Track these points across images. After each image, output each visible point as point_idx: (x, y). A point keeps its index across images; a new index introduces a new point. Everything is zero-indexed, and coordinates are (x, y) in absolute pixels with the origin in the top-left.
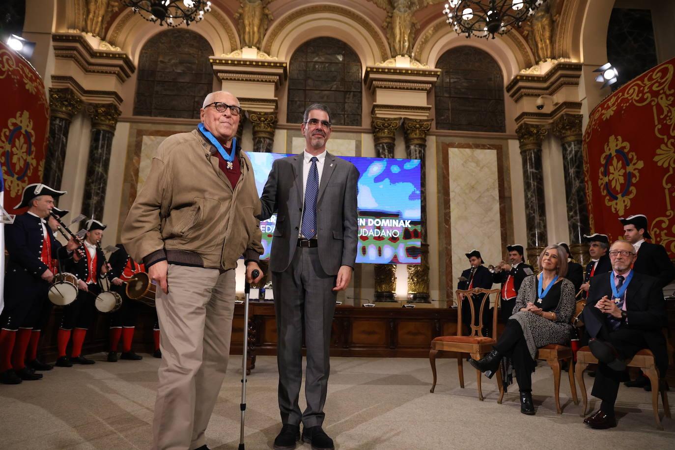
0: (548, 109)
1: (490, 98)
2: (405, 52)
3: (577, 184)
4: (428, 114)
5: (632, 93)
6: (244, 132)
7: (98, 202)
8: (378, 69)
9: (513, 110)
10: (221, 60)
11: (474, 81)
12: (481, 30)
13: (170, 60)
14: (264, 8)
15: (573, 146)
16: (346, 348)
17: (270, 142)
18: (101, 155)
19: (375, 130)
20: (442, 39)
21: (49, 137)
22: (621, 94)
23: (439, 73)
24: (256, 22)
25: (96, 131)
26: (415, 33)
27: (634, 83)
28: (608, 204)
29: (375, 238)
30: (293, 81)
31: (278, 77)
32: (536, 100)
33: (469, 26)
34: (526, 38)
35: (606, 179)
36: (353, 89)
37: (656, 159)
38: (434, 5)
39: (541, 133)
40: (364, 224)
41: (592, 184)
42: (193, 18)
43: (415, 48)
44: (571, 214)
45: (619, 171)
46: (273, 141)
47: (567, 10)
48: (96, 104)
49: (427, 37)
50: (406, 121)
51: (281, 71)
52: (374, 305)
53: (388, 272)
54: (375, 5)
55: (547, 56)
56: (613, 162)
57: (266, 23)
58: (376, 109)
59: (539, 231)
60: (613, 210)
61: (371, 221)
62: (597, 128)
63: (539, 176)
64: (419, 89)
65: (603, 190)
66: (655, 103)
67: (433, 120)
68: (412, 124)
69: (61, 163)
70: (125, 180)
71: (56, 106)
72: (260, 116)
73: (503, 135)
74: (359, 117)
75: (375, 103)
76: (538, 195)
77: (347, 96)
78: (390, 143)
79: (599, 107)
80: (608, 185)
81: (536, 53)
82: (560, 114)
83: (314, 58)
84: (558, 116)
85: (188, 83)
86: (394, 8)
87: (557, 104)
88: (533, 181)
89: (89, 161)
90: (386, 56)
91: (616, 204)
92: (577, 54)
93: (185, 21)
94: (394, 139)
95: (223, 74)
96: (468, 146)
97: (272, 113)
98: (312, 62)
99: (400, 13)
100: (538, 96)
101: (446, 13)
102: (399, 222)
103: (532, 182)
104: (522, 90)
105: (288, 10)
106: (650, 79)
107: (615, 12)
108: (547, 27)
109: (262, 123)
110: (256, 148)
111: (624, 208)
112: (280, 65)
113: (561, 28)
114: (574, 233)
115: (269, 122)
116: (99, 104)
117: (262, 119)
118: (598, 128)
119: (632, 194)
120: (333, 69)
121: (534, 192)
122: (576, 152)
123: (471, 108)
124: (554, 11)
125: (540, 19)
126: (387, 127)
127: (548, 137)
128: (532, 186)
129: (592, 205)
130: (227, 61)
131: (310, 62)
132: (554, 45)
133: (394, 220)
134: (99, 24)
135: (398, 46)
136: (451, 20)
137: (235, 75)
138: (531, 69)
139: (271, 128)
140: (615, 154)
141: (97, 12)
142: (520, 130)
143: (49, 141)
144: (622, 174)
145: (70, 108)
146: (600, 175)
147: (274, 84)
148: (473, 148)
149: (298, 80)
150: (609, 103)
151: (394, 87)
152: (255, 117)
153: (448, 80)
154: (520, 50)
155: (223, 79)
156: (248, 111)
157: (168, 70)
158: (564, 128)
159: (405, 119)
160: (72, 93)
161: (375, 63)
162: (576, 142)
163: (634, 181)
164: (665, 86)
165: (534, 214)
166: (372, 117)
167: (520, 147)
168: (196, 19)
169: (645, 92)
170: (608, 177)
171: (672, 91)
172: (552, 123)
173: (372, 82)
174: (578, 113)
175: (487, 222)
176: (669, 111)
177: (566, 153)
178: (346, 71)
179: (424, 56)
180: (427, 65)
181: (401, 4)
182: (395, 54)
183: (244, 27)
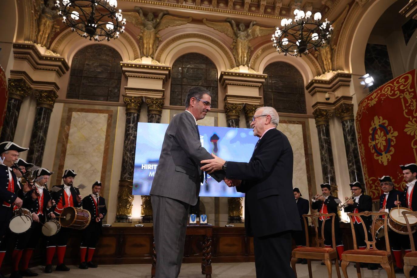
0: (332, 100)
1: (296, 93)
2: (245, 64)
3: (352, 146)
4: (260, 102)
5: (387, 90)
6: (142, 110)
7: (38, 156)
8: (228, 73)
9: (311, 101)
10: (128, 64)
11: (286, 82)
12: (293, 52)
13: (93, 64)
14: (156, 33)
15: (349, 122)
16: (215, 256)
17: (159, 117)
18: (42, 124)
19: (227, 110)
21: (6, 111)
22: (379, 91)
23: (266, 77)
24: (151, 41)
25: (40, 108)
26: (251, 53)
27: (388, 85)
28: (376, 158)
30: (174, 79)
31: (165, 76)
32: (325, 95)
33: (286, 48)
34: (316, 58)
35: (374, 143)
36: (212, 85)
37: (406, 130)
38: (261, 37)
39: (328, 115)
41: (364, 146)
42: (112, 36)
43: (250, 61)
44: (350, 164)
45: (382, 138)
46: (161, 116)
47: (341, 43)
48: (41, 90)
49: (258, 55)
50: (247, 106)
51: (167, 72)
52: (233, 226)
53: (237, 203)
54: (226, 35)
55: (329, 69)
56: (378, 132)
57: (158, 43)
58: (227, 98)
59: (331, 175)
60: (380, 162)
62: (365, 111)
63: (329, 141)
64: (254, 86)
65: (372, 149)
66: (403, 97)
68: (250, 107)
69: (14, 129)
70: (59, 142)
71: (13, 91)
72: (152, 100)
73: (305, 116)
74: (216, 102)
75: (227, 94)
76: (328, 153)
78: (237, 119)
79: (365, 99)
80: (375, 147)
81: (323, 67)
82: (340, 103)
83: (187, 65)
84: (338, 104)
85: (105, 78)
86: (237, 37)
87: (337, 97)
88: (325, 144)
89: (33, 128)
90: (233, 66)
91: (382, 158)
92: (348, 68)
93: (107, 38)
94: (239, 117)
95: (129, 73)
96: (285, 122)
97: (160, 99)
98: (186, 68)
99: (241, 40)
100: (326, 92)
101: (273, 40)
103: (324, 145)
104: (316, 89)
105: (172, 36)
106: (398, 83)
107: (368, 45)
108: (329, 52)
109: (154, 105)
110: (149, 121)
111: (387, 161)
112: (167, 69)
113: (338, 53)
114: (353, 177)
115: (159, 104)
116: (43, 90)
117: (154, 102)
119: (392, 152)
120: (199, 73)
121: (326, 151)
122: (351, 127)
123: (285, 99)
124: (332, 43)
125: (324, 47)
126: (235, 109)
127: (333, 118)
128: (325, 147)
129: (365, 159)
130: (132, 65)
132: (333, 63)
134: (46, 39)
135: (240, 60)
136: (276, 45)
137: (137, 74)
138: (321, 76)
139: (160, 108)
140: (379, 127)
141: (45, 31)
142: (315, 112)
143: (6, 114)
145: (22, 92)
146: (369, 140)
147: (162, 80)
148: (287, 123)
149: (177, 78)
150: (372, 96)
151: (239, 84)
152: (149, 101)
153: (271, 81)
154: (313, 65)
155: (129, 76)
156: (145, 97)
157: (92, 70)
158: (342, 111)
159: (246, 104)
160: (25, 82)
161: (226, 70)
162: (350, 121)
163: (392, 144)
164: (408, 87)
165: (327, 165)
166: (225, 103)
167: (316, 123)
168: (114, 37)
169: (395, 90)
171: (413, 90)
172: (335, 109)
173: (225, 81)
174: (350, 103)
175: (298, 170)
176: (412, 102)
177: (344, 127)
178: (208, 74)
179: (256, 66)
180: (258, 71)
181: (242, 35)
182: (239, 64)
183: (143, 44)
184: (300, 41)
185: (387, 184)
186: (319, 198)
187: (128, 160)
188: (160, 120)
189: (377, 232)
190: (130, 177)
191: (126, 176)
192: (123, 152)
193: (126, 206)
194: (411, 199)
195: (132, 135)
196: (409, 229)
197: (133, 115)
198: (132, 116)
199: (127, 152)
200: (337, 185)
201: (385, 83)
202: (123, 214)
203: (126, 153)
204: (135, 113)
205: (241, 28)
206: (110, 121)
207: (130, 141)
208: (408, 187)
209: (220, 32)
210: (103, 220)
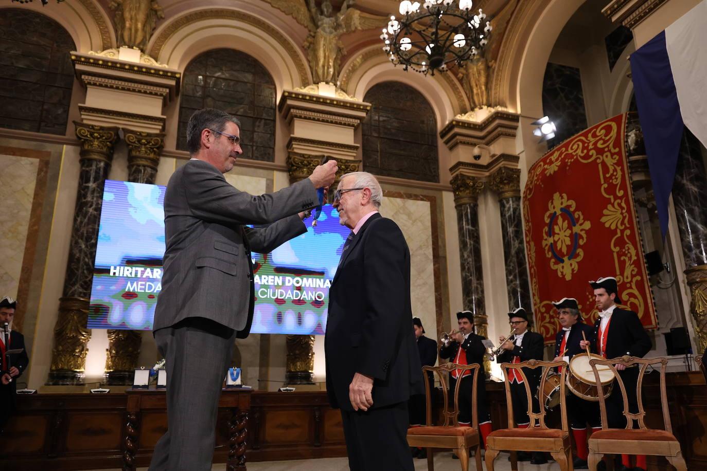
0: (484, 161)
1: (423, 142)
2: (330, 80)
3: (515, 245)
4: (355, 155)
6: (115, 156)
8: (297, 94)
9: (448, 158)
10: (87, 59)
11: (405, 122)
12: (420, 65)
13: (7, 50)
15: (511, 202)
16: (255, 449)
17: (153, 172)
19: (292, 168)
20: (373, 69)
22: (564, 149)
23: (368, 108)
24: (141, 16)
26: (342, 59)
27: (578, 139)
28: (554, 267)
29: (295, 302)
30: (187, 98)
31: (168, 90)
32: (473, 150)
33: (407, 58)
34: (461, 81)
36: (264, 116)
37: (603, 219)
38: (363, 30)
39: (477, 186)
40: (280, 284)
41: (535, 245)
44: (511, 277)
45: (565, 231)
46: (157, 171)
47: (504, 56)
49: (354, 65)
51: (173, 83)
52: (294, 389)
53: (304, 346)
54: (295, 21)
55: (483, 103)
56: (558, 221)
57: (154, 20)
58: (293, 143)
59: (476, 297)
60: (559, 274)
61: (289, 280)
62: (539, 183)
63: (475, 235)
64: (345, 124)
65: (548, 253)
66: (601, 161)
67: (361, 161)
72: (139, 137)
73: (437, 186)
74: (271, 151)
75: (292, 135)
76: (474, 256)
77: (257, 123)
79: (540, 162)
80: (553, 247)
81: (471, 98)
82: (497, 167)
83: (216, 72)
84: (495, 169)
85: (35, 83)
86: (317, 27)
87: (494, 156)
88: (470, 239)
90: (307, 81)
91: (563, 267)
92: (514, 104)
95: (90, 78)
96: (399, 196)
97: (157, 135)
98: (213, 77)
99: (325, 33)
100: (474, 145)
101: (384, 38)
102: (324, 282)
103: (468, 240)
104: (458, 137)
105: (184, 10)
106: (594, 135)
107: (549, 65)
108: (482, 72)
109: (143, 146)
110: (131, 178)
111: (571, 272)
112: (173, 75)
113: (498, 75)
114: (514, 298)
115: (153, 147)
117: (143, 141)
118: (541, 184)
119: (580, 257)
120: (239, 90)
121: (471, 252)
122: (515, 210)
123: (402, 152)
124: (489, 56)
125: (475, 63)
126: (307, 166)
127: (484, 192)
128: (468, 246)
129: (535, 268)
130: (96, 60)
131: (210, 77)
132: (490, 92)
133: (318, 280)
135: (321, 71)
136: (388, 48)
137: (107, 80)
138: (467, 114)
139: (155, 154)
140: (560, 212)
142: (455, 181)
144: (568, 235)
146: (544, 235)
147: (162, 98)
148: (404, 198)
149: (194, 97)
150: (552, 157)
151: (316, 119)
152: (133, 138)
153: (377, 118)
154: (454, 93)
155: (89, 83)
156: (123, 129)
157: (4, 63)
158: (501, 182)
159: (328, 157)
161: (293, 88)
162: (514, 199)
163: (581, 242)
164: (610, 144)
165: (471, 278)
166: (289, 152)
167: (455, 200)
169: (589, 148)
170: (553, 237)
171: (617, 150)
172: (489, 176)
173: (289, 110)
174: (516, 167)
175: (419, 285)
176: (615, 170)
177: (504, 210)
178: (256, 93)
179: (351, 86)
180: (354, 96)
181: (326, 23)
182: (318, 80)
183: (123, 20)
184: (432, 45)
185: (568, 313)
186: (454, 337)
187: (82, 257)
188: (154, 179)
189: (549, 397)
190: (85, 292)
191: (75, 290)
192: (71, 241)
193: (74, 351)
194: (606, 339)
195: (91, 206)
196: (600, 391)
197: (97, 165)
198: (94, 167)
199: (80, 241)
200: (487, 314)
201: (573, 134)
202: (66, 367)
203: (77, 243)
204: (100, 161)
205: (325, 10)
206: (43, 174)
207: (87, 219)
208: (601, 318)
209: (283, 14)
210: (18, 380)
